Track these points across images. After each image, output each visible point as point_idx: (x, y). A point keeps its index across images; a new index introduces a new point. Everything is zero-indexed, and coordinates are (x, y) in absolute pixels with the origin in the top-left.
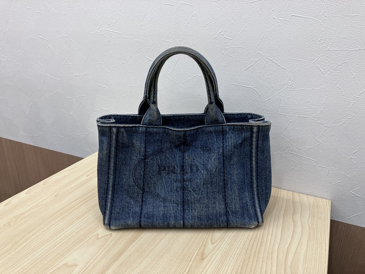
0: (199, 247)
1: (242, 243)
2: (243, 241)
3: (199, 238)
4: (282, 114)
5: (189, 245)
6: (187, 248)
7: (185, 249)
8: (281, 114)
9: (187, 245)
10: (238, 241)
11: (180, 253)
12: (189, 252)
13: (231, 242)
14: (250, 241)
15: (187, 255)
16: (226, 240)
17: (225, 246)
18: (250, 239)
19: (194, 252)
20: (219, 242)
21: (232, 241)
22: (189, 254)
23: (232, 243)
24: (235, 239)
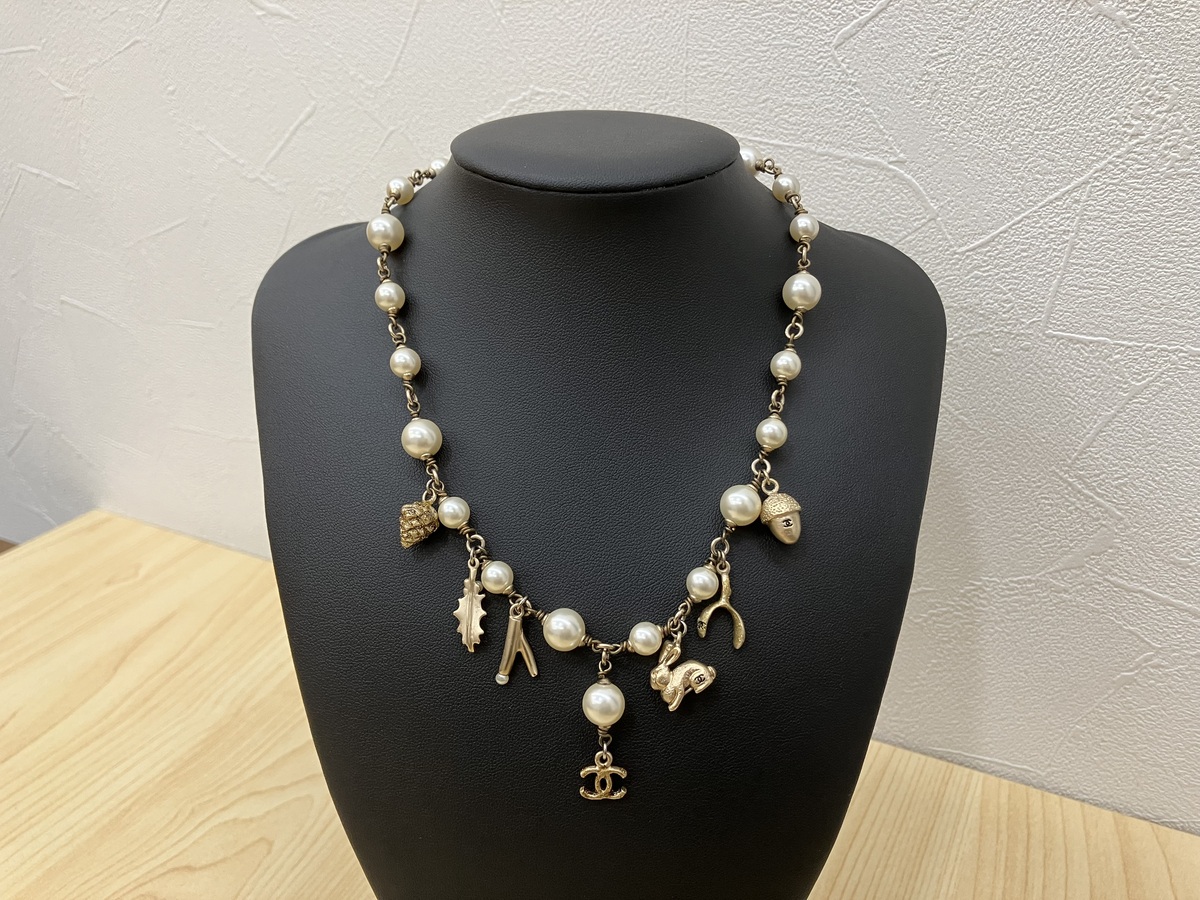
4: (1079, 341)
8: (1071, 340)
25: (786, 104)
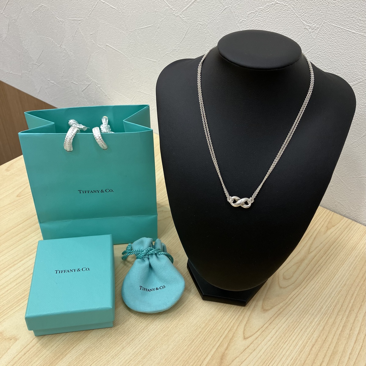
0: (220, 342)
1: (298, 347)
2: (301, 342)
3: (225, 321)
5: (205, 333)
6: (199, 340)
7: (195, 341)
9: (200, 333)
10: (291, 342)
11: (185, 348)
12: (200, 349)
13: (278, 342)
14: (314, 345)
15: (196, 355)
16: (270, 335)
17: (265, 348)
18: (314, 341)
19: (209, 350)
20: (257, 336)
21: (280, 339)
22: (200, 353)
23: (280, 344)
24: (286, 336)
25: (359, 20)
